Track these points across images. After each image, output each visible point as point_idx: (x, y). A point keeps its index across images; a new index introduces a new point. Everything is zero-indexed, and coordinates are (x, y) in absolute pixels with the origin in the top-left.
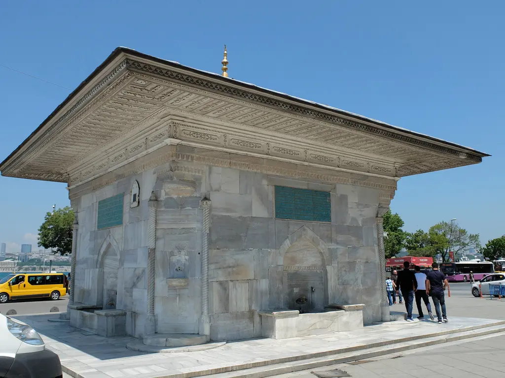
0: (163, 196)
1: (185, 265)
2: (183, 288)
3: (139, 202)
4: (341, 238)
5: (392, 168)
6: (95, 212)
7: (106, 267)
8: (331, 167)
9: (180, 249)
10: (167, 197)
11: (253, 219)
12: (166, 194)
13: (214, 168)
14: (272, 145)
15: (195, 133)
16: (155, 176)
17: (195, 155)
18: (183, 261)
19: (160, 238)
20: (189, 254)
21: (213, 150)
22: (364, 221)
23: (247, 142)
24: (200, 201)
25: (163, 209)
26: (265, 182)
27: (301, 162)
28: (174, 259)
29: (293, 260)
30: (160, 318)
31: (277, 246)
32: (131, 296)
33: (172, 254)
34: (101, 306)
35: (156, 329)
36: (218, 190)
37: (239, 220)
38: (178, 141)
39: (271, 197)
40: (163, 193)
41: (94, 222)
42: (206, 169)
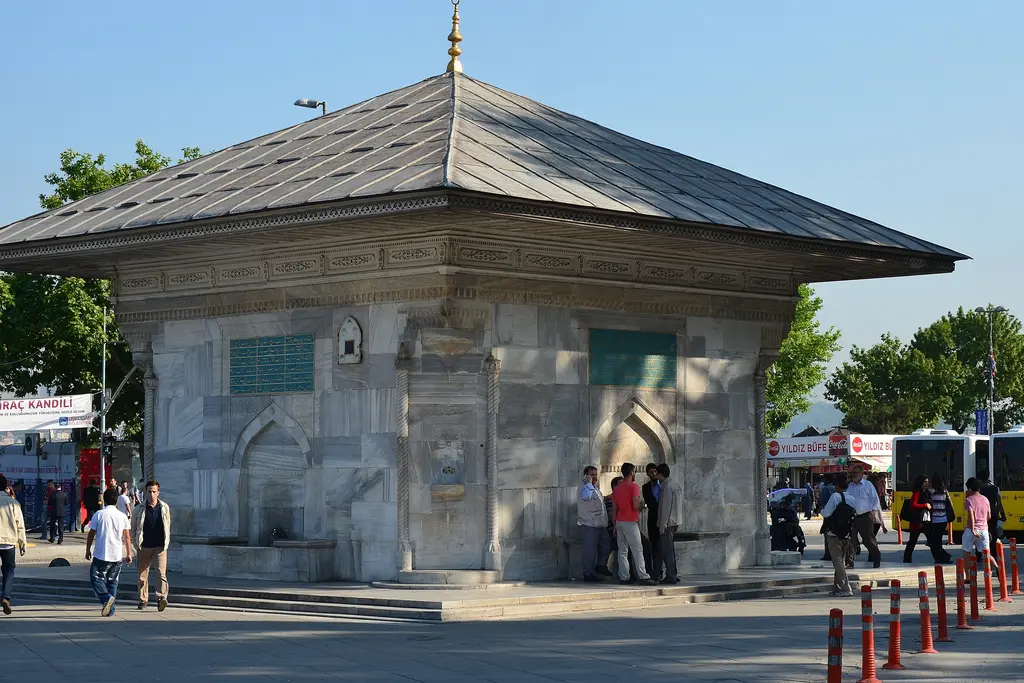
0: (419, 352)
1: (457, 463)
2: (457, 499)
3: (362, 356)
4: (691, 415)
5: (787, 278)
6: (217, 361)
7: (254, 465)
8: (679, 289)
9: (448, 437)
10: (425, 353)
11: (558, 387)
12: (425, 348)
13: (501, 305)
14: (588, 258)
15: (478, 251)
16: (404, 317)
17: (478, 288)
18: (455, 457)
19: (417, 420)
20: (465, 446)
21: (501, 277)
22: (732, 384)
23: (550, 257)
24: (482, 362)
25: (419, 373)
26: (574, 324)
27: (631, 283)
28: (440, 454)
29: (614, 455)
30: (417, 547)
31: (593, 431)
32: (349, 515)
33: (436, 446)
34: (246, 539)
36: (507, 344)
37: (538, 390)
38: (457, 269)
40: (418, 345)
41: (217, 380)
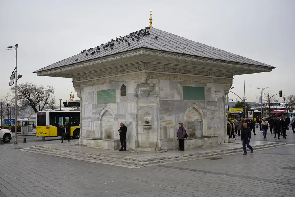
0: (139, 92)
3: (126, 94)
4: (208, 107)
5: (231, 73)
7: (103, 121)
9: (147, 114)
10: (141, 93)
11: (175, 101)
12: (141, 91)
13: (160, 80)
14: (182, 68)
15: (154, 67)
16: (136, 84)
17: (154, 76)
18: (149, 119)
19: (139, 110)
20: (152, 117)
21: (160, 73)
22: (218, 99)
23: (172, 68)
24: (155, 95)
26: (179, 85)
28: (145, 118)
29: (190, 117)
30: (140, 141)
31: (184, 112)
33: (144, 116)
35: (138, 146)
36: (162, 90)
38: (148, 71)
39: (181, 91)
41: (95, 100)
42: (158, 81)
